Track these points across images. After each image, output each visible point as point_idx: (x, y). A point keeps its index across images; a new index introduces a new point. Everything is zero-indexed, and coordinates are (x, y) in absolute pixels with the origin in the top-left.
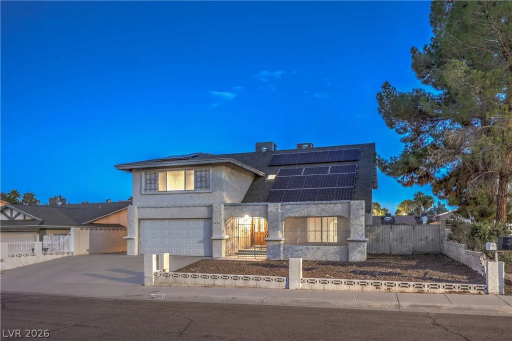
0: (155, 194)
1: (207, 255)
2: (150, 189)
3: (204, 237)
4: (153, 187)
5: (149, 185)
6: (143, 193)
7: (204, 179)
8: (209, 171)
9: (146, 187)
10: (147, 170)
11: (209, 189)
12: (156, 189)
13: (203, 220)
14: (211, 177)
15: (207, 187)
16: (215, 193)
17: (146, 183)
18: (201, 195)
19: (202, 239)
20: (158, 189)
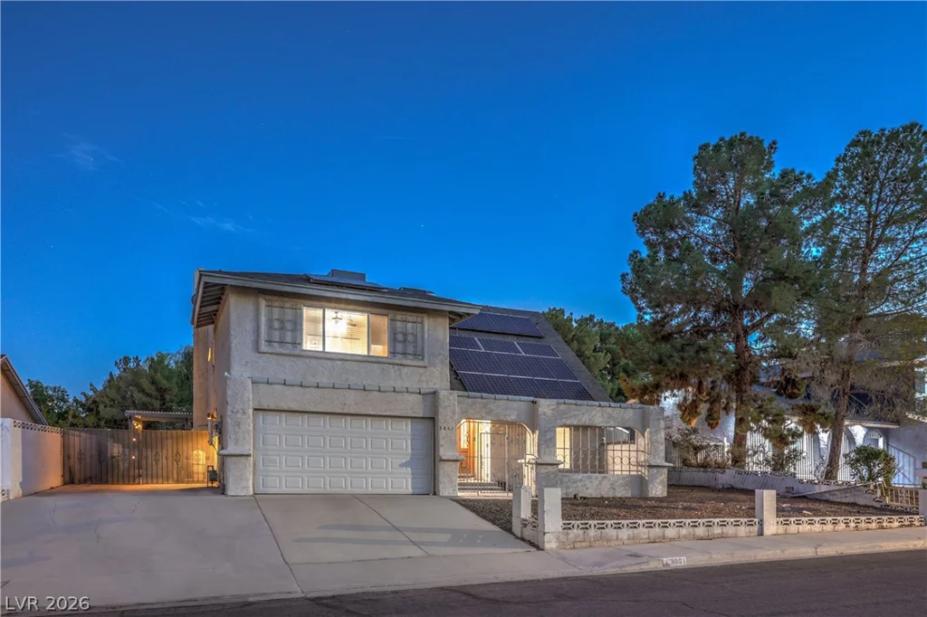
0: (294, 356)
1: (417, 491)
2: (282, 342)
3: (412, 454)
4: (289, 338)
5: (277, 333)
6: (263, 347)
7: (410, 338)
8: (422, 323)
9: (269, 334)
10: (276, 298)
11: (423, 359)
12: (297, 343)
13: (409, 421)
14: (426, 336)
15: (418, 355)
16: (432, 368)
17: (270, 327)
18: (405, 370)
19: (409, 459)
20: (301, 344)
